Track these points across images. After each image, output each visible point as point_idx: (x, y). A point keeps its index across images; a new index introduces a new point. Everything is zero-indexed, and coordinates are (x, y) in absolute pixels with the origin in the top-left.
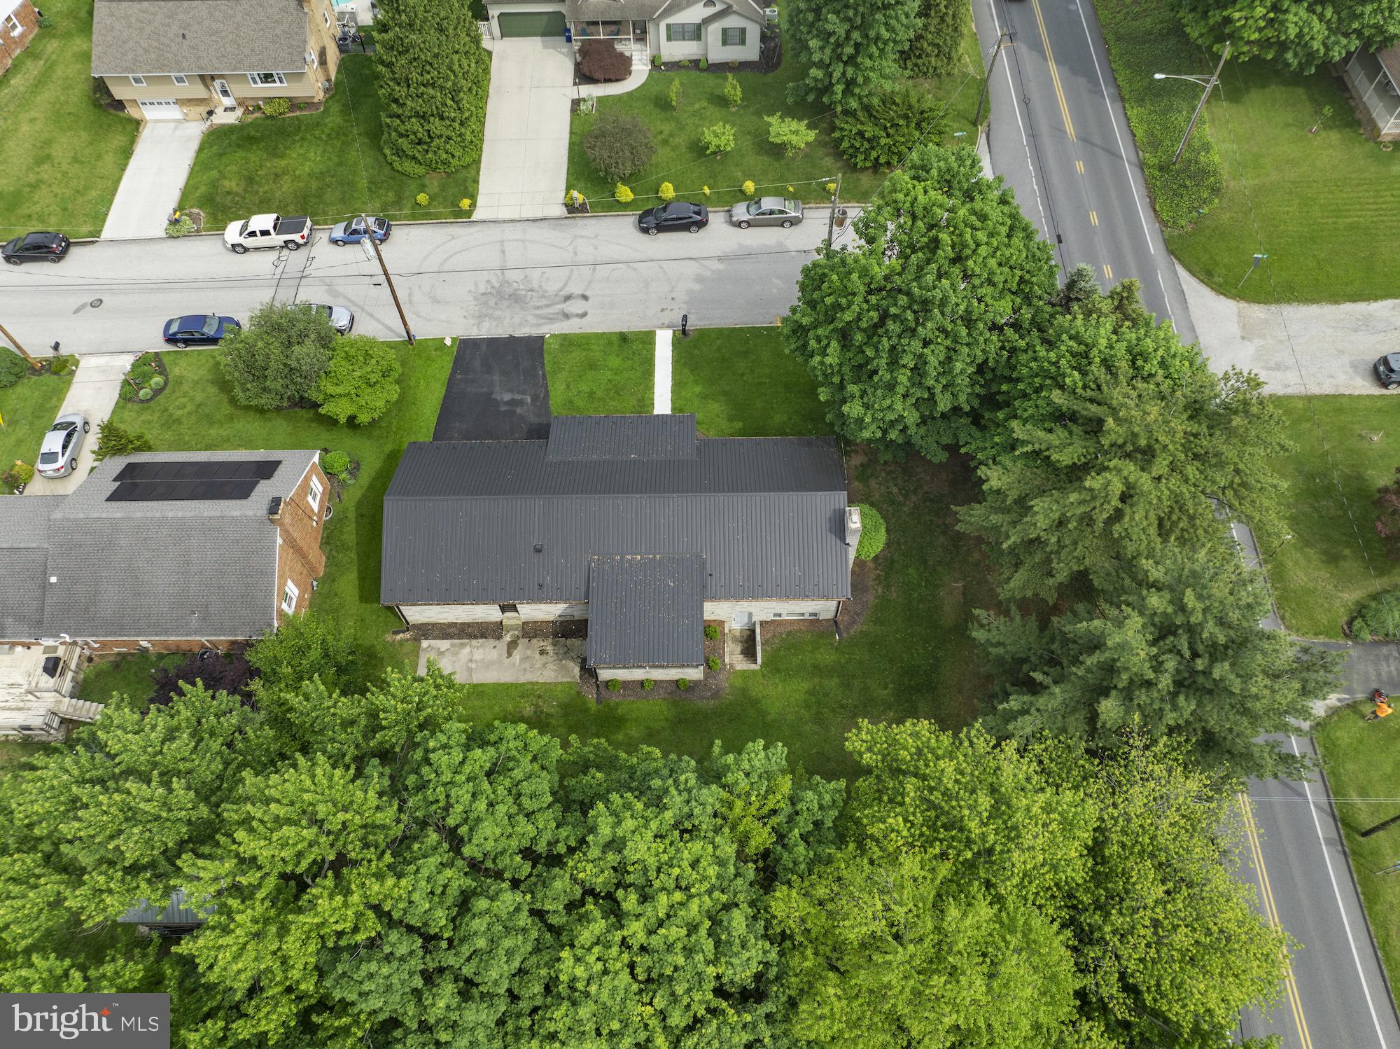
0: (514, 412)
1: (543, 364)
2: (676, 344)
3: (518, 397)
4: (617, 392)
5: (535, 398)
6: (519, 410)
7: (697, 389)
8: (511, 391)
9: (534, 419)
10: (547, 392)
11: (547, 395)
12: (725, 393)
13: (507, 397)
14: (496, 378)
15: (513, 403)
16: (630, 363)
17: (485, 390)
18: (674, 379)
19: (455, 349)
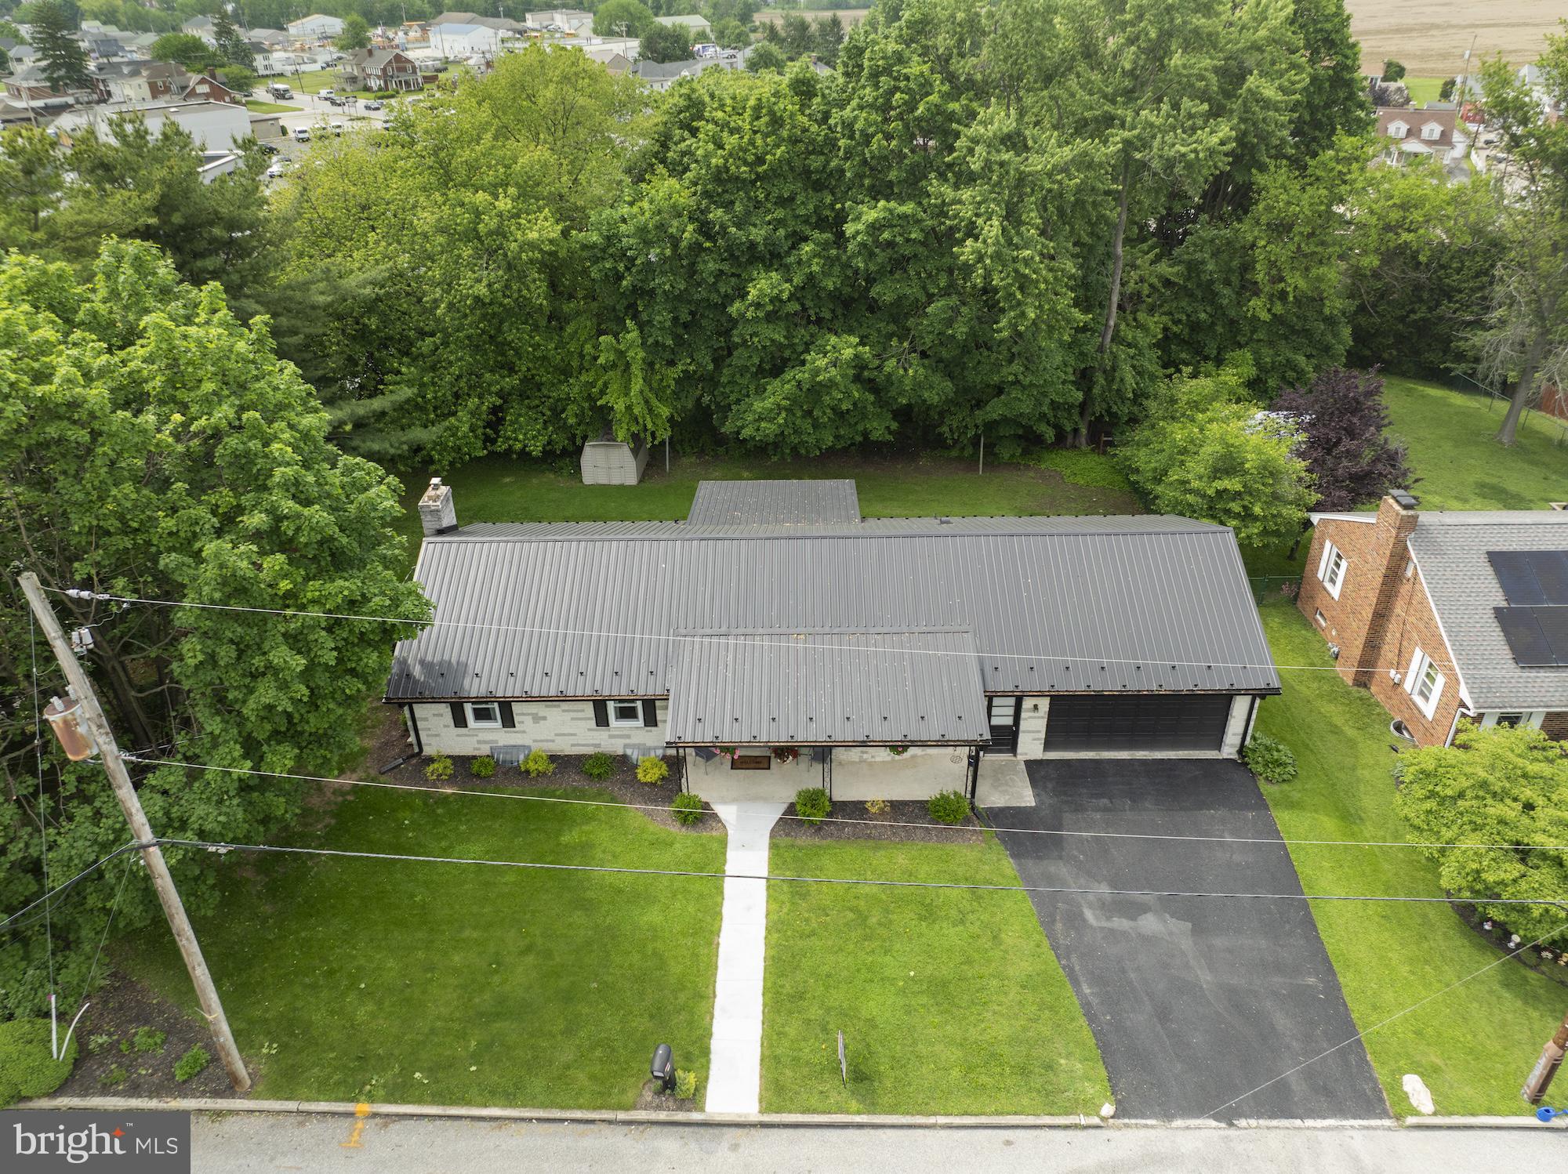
0: (1113, 884)
1: (1091, 1017)
2: (698, 1053)
3: (1120, 923)
4: (862, 918)
5: (1075, 919)
6: (1104, 890)
7: (653, 916)
8: (1148, 940)
9: (1060, 869)
10: (1051, 935)
11: (1047, 923)
12: (586, 906)
13: (1149, 923)
14: (1205, 978)
15: (1132, 910)
16: (838, 997)
17: (1219, 942)
18: (713, 945)
19: (1381, 1074)
